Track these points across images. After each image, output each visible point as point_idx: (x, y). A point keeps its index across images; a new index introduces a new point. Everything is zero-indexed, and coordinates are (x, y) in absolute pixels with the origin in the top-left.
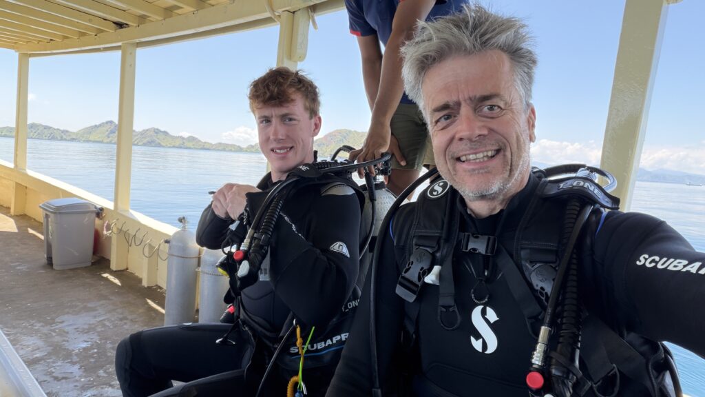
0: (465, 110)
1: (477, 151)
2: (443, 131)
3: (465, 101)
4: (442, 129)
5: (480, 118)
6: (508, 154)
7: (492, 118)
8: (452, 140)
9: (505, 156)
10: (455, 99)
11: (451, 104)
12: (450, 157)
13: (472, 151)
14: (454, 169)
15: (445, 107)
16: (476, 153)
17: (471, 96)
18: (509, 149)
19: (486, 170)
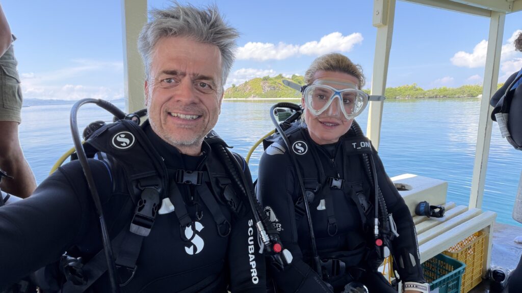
0: (186, 81)
1: (188, 113)
2: (166, 89)
3: (190, 74)
4: (165, 88)
5: (195, 90)
6: (207, 120)
7: (204, 93)
8: (170, 99)
9: (204, 121)
10: (183, 70)
11: (179, 72)
12: (164, 110)
13: (184, 112)
14: (165, 120)
15: (173, 73)
16: (186, 114)
17: (195, 72)
18: (208, 117)
19: (190, 127)
